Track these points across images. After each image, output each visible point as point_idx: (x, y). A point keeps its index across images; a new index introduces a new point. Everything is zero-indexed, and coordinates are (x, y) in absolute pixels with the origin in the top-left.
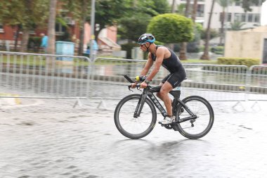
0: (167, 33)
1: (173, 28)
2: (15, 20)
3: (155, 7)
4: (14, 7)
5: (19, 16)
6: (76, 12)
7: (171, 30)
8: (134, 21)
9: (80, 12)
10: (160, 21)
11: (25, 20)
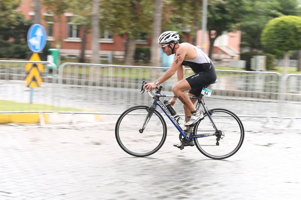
0: (285, 38)
1: (293, 33)
2: (120, 29)
3: (281, 8)
4: (120, 14)
5: (124, 23)
6: (187, 17)
7: (290, 35)
8: (254, 25)
9: (192, 17)
10: (277, 25)
11: (132, 28)
